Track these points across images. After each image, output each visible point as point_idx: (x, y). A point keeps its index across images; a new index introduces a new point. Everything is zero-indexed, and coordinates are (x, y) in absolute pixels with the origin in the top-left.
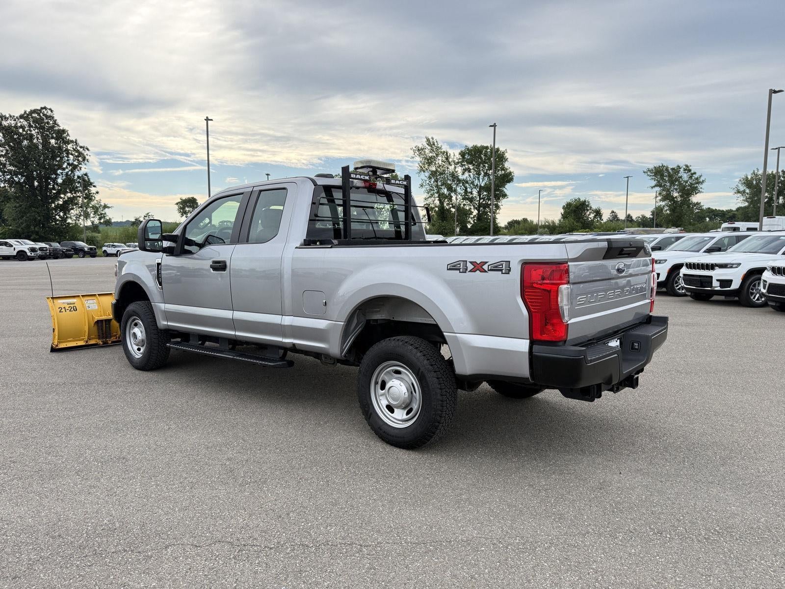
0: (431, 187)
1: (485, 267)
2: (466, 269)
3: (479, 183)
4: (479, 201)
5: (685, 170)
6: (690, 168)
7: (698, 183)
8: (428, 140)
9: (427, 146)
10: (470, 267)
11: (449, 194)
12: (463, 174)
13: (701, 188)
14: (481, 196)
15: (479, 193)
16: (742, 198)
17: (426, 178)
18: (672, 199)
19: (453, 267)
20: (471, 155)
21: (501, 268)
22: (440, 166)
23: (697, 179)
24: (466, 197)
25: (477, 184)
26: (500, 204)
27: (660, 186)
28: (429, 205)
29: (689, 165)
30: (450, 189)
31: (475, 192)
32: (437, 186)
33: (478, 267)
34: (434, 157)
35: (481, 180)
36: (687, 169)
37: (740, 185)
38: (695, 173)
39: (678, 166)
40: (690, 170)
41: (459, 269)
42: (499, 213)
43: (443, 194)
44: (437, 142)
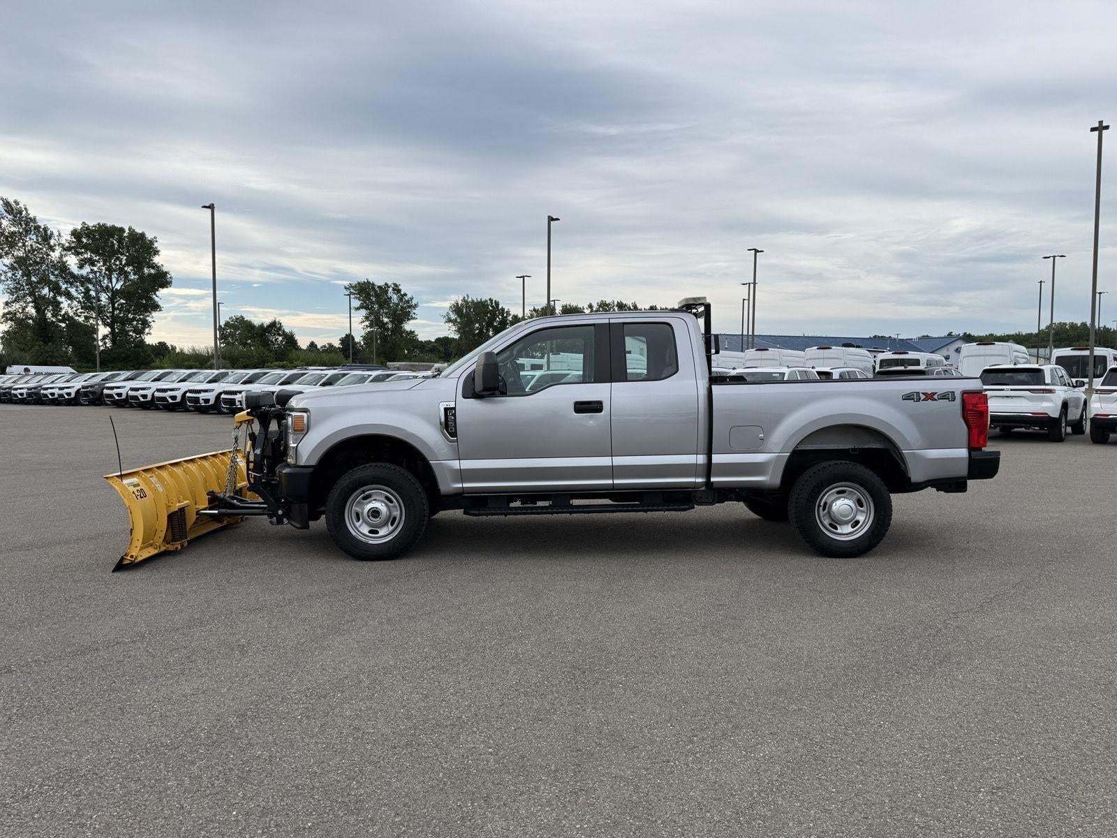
0: (18, 283)
1: (935, 397)
2: (920, 399)
3: (110, 285)
4: (113, 312)
5: (394, 290)
6: (400, 287)
7: (410, 307)
8: (7, 204)
9: (6, 214)
10: (923, 397)
11: (54, 298)
12: (81, 267)
13: (414, 314)
14: (116, 305)
15: (112, 300)
16: (454, 328)
17: (5, 269)
18: (382, 326)
19: (908, 397)
20: (94, 239)
21: (946, 396)
22: (34, 250)
23: (408, 302)
24: (89, 303)
25: (107, 286)
26: (149, 319)
27: (366, 308)
28: (15, 314)
29: (398, 284)
30: (56, 289)
31: (104, 298)
32: (29, 283)
33: (930, 396)
34: (21, 233)
35: (114, 280)
36: (397, 290)
37: (451, 313)
38: (405, 295)
39: (386, 284)
40: (399, 291)
41: (913, 399)
42: (150, 334)
43: (44, 297)
44: (26, 209)
